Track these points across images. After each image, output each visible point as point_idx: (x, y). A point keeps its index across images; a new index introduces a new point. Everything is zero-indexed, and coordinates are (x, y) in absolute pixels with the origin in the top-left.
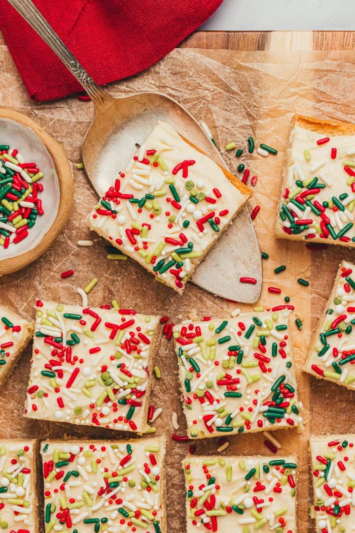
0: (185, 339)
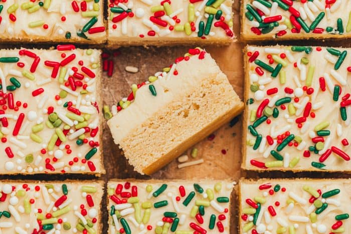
0: (119, 197)
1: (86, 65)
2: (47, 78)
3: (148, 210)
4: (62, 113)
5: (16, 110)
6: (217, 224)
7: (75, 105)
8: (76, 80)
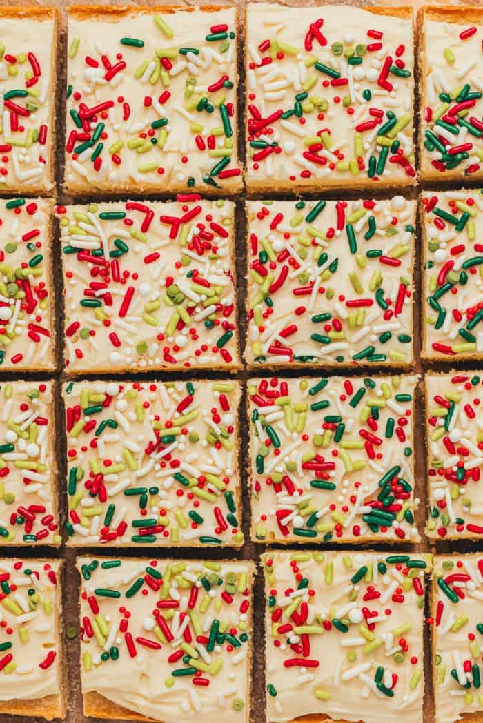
0: (263, 397)
1: (215, 220)
2: (165, 239)
3: (302, 414)
4: (185, 285)
5: (124, 283)
6: (397, 431)
7: (202, 275)
8: (202, 241)
